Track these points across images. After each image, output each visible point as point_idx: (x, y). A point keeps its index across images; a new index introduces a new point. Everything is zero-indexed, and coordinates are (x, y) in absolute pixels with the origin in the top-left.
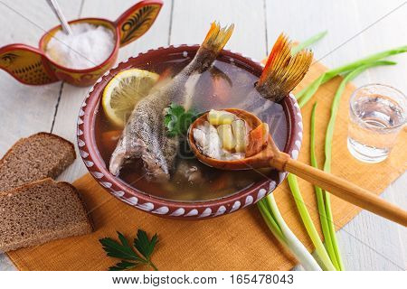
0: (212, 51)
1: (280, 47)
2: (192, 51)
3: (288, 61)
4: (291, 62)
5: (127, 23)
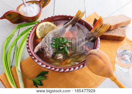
0: (77, 19)
2: (72, 18)
5: (43, 1)
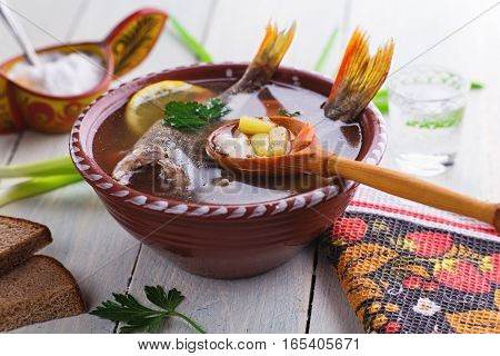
1: (355, 48)
2: (238, 70)
3: (366, 64)
4: (370, 65)
5: (121, 41)
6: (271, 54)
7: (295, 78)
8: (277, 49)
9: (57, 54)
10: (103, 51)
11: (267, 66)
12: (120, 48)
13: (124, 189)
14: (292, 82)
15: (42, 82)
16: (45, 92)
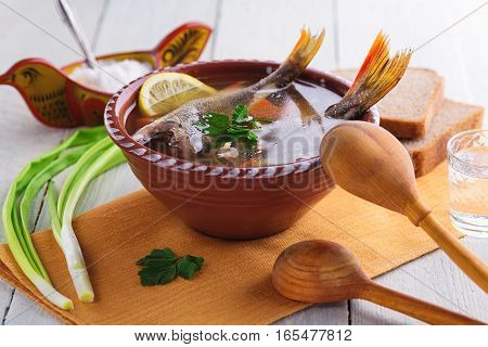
5: (169, 51)
6: (303, 55)
7: (322, 81)
8: (309, 50)
9: (112, 61)
10: (154, 58)
11: (298, 64)
12: (168, 56)
13: (141, 147)
14: (319, 84)
15: (97, 82)
16: (100, 89)
